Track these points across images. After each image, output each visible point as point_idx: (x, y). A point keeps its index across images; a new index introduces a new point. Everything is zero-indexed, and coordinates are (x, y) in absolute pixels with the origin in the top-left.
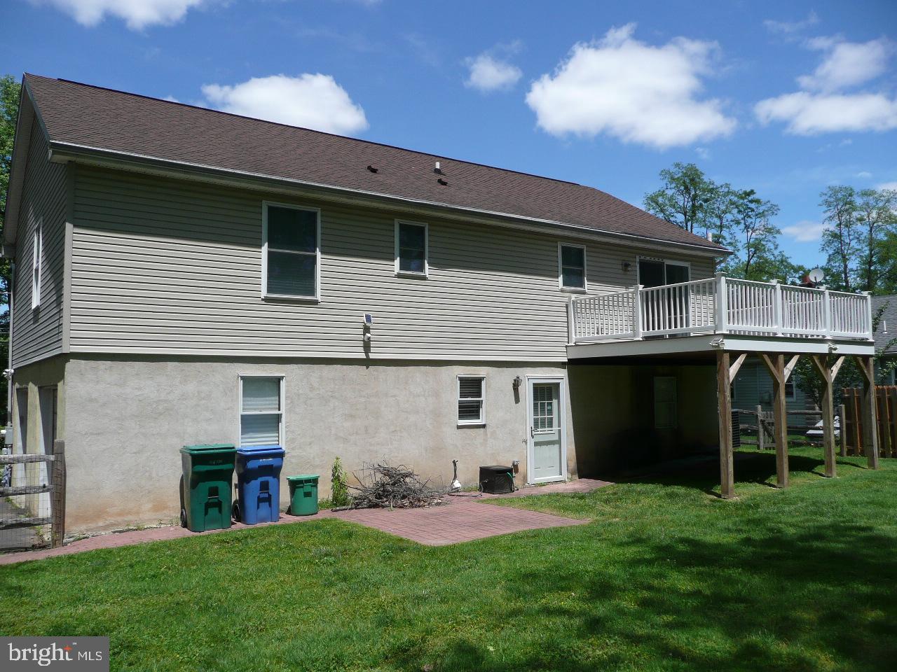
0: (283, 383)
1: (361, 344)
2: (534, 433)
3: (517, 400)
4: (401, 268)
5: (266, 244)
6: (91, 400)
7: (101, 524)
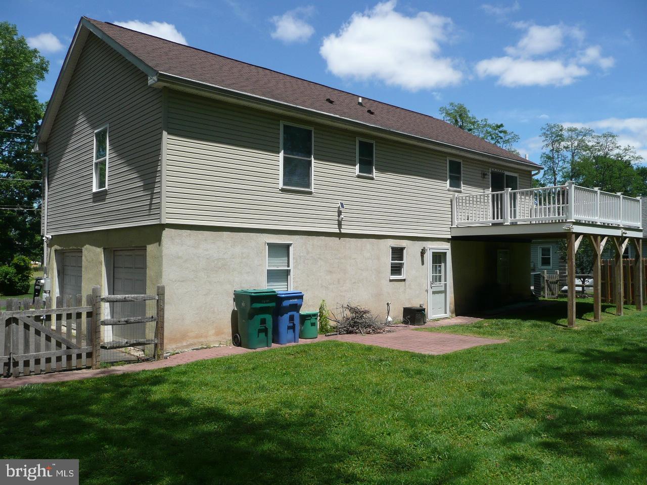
0: (291, 248)
1: (336, 222)
2: (432, 285)
3: (423, 264)
4: (360, 171)
5: (282, 151)
6: (179, 258)
7: (185, 344)
